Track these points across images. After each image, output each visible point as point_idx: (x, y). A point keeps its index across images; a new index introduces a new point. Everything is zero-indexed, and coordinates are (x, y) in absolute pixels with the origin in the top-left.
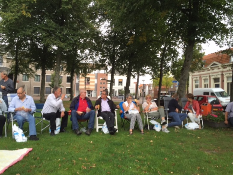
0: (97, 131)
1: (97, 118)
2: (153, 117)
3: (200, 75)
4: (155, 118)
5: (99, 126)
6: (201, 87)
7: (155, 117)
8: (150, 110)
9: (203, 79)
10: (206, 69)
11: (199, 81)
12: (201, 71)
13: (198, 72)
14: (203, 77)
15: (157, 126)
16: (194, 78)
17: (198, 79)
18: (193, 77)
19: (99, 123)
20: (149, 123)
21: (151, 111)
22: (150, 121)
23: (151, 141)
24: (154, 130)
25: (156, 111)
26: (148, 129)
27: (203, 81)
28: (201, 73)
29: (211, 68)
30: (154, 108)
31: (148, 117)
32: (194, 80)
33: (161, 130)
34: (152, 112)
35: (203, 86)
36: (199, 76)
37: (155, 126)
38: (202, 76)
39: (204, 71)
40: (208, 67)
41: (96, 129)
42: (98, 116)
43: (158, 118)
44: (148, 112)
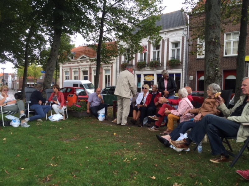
2: (10, 112)
3: (70, 67)
4: (12, 113)
6: (71, 79)
7: (12, 112)
10: (76, 61)
11: (69, 73)
12: (71, 63)
13: (69, 64)
14: (73, 69)
16: (64, 69)
17: (69, 70)
21: (7, 104)
22: (6, 117)
24: (11, 126)
25: (14, 104)
27: (73, 73)
28: (71, 65)
29: (80, 61)
30: (11, 101)
32: (64, 71)
34: (8, 105)
35: (73, 78)
37: (12, 121)
39: (74, 63)
40: (78, 60)
43: (16, 113)
44: (3, 106)
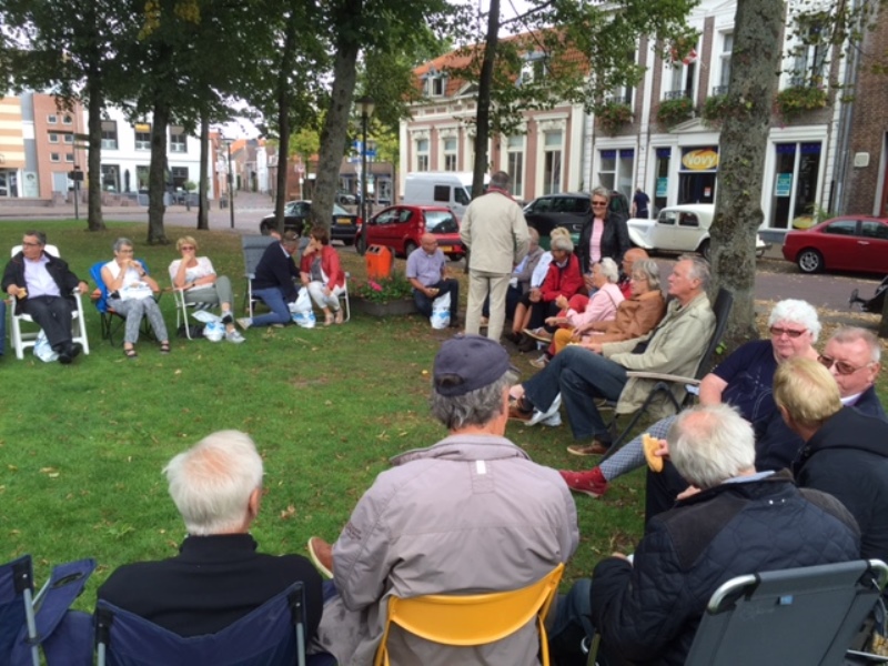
0: (20, 355)
1: (16, 320)
2: (201, 303)
3: (432, 123)
4: (207, 306)
5: (24, 340)
6: (435, 167)
7: (205, 304)
8: (190, 284)
9: (441, 135)
10: (450, 103)
11: (429, 144)
12: (435, 108)
13: (428, 112)
14: (441, 130)
15: (212, 327)
16: (414, 132)
17: (427, 135)
18: (411, 129)
19: (22, 331)
20: (191, 319)
21: (194, 285)
22: (194, 315)
23: (178, 372)
24: (205, 337)
25: (208, 285)
26: (185, 336)
27: (441, 145)
28: (436, 116)
29: (464, 100)
30: (203, 277)
31: (186, 302)
32: (413, 139)
33: (224, 337)
34: (197, 288)
35: (441, 162)
36: (428, 127)
37: (207, 327)
38: (437, 127)
39: (444, 110)
40: (456, 98)
41: (14, 351)
42: (17, 313)
44: (185, 290)
